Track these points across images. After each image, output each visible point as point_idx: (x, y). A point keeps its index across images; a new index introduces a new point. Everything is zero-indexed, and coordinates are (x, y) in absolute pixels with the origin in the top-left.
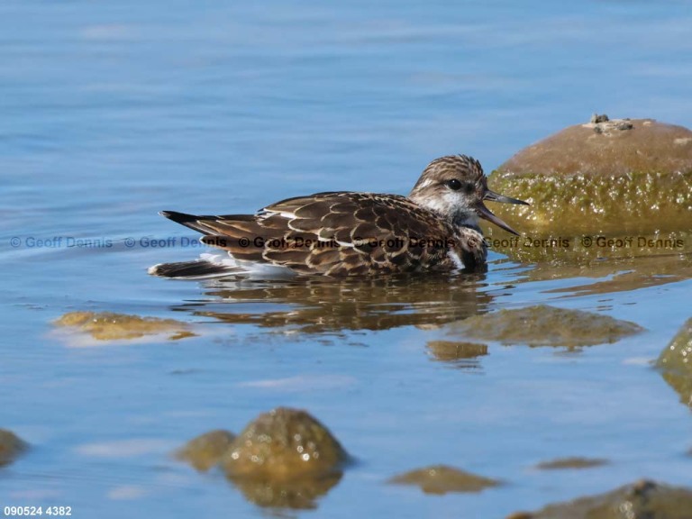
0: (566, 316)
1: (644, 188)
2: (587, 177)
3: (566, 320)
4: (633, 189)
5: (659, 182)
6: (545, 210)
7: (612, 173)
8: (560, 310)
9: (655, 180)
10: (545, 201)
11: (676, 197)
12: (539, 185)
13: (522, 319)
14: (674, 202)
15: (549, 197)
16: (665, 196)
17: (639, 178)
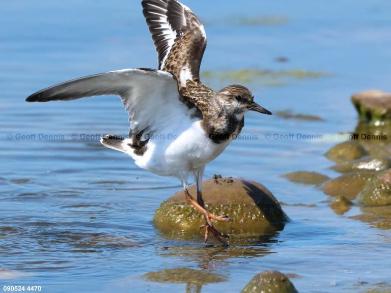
0: (195, 273)
1: (237, 211)
2: (210, 205)
3: (195, 275)
4: (232, 211)
5: (244, 208)
6: (188, 221)
7: (222, 203)
8: (192, 270)
9: (242, 207)
10: (189, 216)
11: (252, 216)
12: (186, 208)
13: (174, 274)
14: (251, 218)
15: (191, 215)
16: (247, 215)
17: (235, 206)
